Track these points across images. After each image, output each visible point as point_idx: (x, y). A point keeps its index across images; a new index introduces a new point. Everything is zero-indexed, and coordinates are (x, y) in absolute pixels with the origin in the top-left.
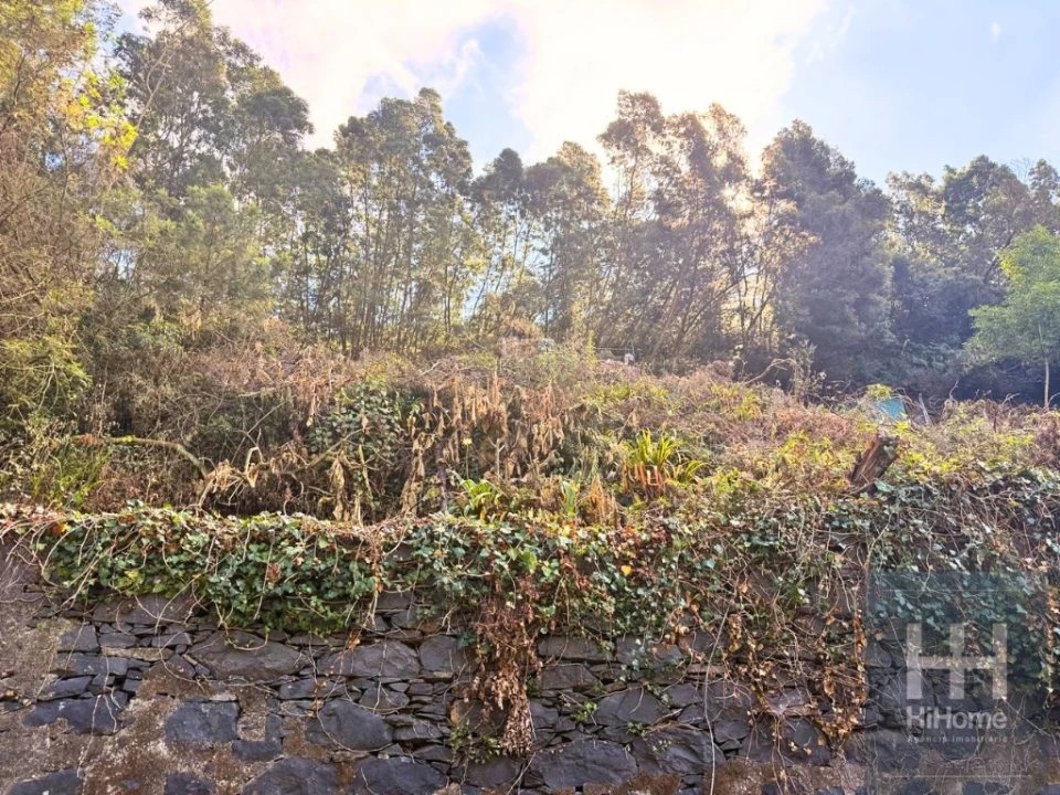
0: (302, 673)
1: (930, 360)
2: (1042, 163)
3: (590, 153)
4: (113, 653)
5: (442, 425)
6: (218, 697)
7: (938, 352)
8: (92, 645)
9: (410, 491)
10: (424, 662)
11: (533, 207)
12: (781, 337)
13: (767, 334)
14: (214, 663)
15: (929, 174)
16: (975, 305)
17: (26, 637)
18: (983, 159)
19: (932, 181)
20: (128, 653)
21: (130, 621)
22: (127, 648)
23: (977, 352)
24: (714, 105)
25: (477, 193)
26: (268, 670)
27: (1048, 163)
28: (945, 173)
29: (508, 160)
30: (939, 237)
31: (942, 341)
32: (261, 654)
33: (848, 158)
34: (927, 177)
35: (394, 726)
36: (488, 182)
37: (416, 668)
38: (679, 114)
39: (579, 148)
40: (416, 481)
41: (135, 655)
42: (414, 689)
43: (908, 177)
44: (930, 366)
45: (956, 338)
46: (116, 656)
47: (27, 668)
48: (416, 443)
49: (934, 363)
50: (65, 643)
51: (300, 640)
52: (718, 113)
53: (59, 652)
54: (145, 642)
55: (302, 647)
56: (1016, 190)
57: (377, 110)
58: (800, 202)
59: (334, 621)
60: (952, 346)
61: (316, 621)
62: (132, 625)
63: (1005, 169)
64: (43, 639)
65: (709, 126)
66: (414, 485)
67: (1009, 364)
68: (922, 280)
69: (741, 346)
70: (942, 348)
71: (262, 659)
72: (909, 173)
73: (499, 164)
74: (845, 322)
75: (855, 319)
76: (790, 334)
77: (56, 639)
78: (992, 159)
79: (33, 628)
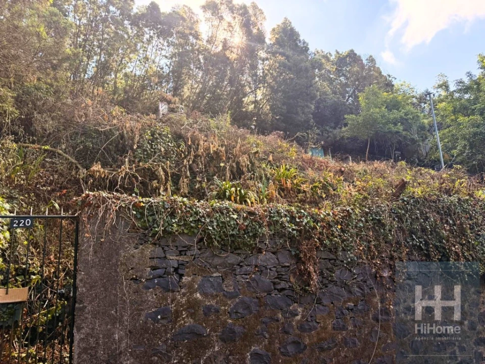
0: (241, 264)
1: (322, 133)
2: (371, 56)
3: (196, 13)
4: (172, 258)
5: (192, 153)
6: (215, 275)
7: (326, 130)
8: (163, 255)
9: (183, 182)
10: (280, 259)
11: (164, 34)
12: (273, 117)
13: (267, 115)
14: (210, 261)
15: (331, 53)
17: (135, 252)
18: (352, 51)
19: (331, 56)
20: (177, 258)
21: (176, 245)
22: (176, 256)
25: (135, 21)
26: (229, 264)
27: (373, 57)
28: (335, 53)
29: (154, 7)
30: (331, 81)
31: (328, 125)
32: (226, 257)
33: (306, 41)
34: (330, 54)
35: (274, 284)
36: (141, 17)
37: (277, 262)
39: (191, 10)
40: (185, 178)
41: (180, 259)
42: (279, 270)
43: (323, 52)
44: (322, 135)
45: (333, 125)
46: (173, 259)
47: (138, 266)
48: (185, 161)
49: (324, 134)
50: (151, 254)
51: (239, 251)
52: (255, 7)
53: (150, 258)
54: (183, 253)
55: (239, 254)
56: (362, 66)
59: (251, 245)
60: (331, 127)
61: (245, 244)
62: (177, 246)
63: (360, 57)
64: (142, 253)
66: (185, 180)
68: (324, 99)
69: (256, 119)
70: (327, 128)
71: (226, 259)
72: (323, 51)
73: (148, 8)
74: (297, 113)
75: (300, 112)
76: (277, 116)
77: (148, 253)
78: (355, 52)
79: (136, 249)
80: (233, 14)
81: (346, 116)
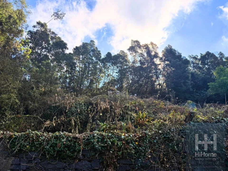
0: (65, 168)
1: (200, 94)
2: (220, 52)
3: (126, 52)
4: (23, 165)
5: (96, 111)
7: (202, 93)
8: (18, 163)
9: (88, 126)
10: (92, 165)
11: (114, 64)
12: (168, 90)
13: (165, 89)
14: (45, 166)
15: (197, 55)
16: (209, 82)
17: (4, 161)
18: (208, 52)
19: (198, 56)
20: (26, 164)
21: (27, 157)
22: (26, 163)
23: (210, 92)
24: (151, 42)
25: (104, 61)
26: (58, 168)
27: (222, 52)
28: (200, 55)
29: (109, 54)
30: (200, 68)
31: (203, 90)
32: (56, 164)
34: (197, 56)
36: (103, 59)
37: (90, 167)
38: (144, 44)
39: (124, 52)
40: (90, 123)
41: (28, 165)
43: (193, 56)
44: (200, 95)
45: (205, 89)
46: (24, 165)
47: (4, 169)
48: (90, 115)
49: (201, 95)
50: (12, 163)
51: (65, 161)
52: (152, 44)
53: (11, 165)
54: (30, 162)
55: (65, 162)
56: (216, 58)
57: (82, 45)
58: (170, 62)
59: (72, 156)
60: (205, 91)
61: (68, 156)
62: (27, 158)
63: (213, 54)
64: (7, 162)
65: (150, 47)
66: (90, 124)
67: (217, 95)
68: (197, 77)
69: (159, 92)
70: (202, 91)
71: (56, 165)
72: (193, 55)
73: (107, 55)
74: (181, 86)
75: (183, 85)
76: (170, 89)
77: (10, 162)
78: (210, 52)
79: (5, 159)
80: (141, 49)
81: (208, 84)
